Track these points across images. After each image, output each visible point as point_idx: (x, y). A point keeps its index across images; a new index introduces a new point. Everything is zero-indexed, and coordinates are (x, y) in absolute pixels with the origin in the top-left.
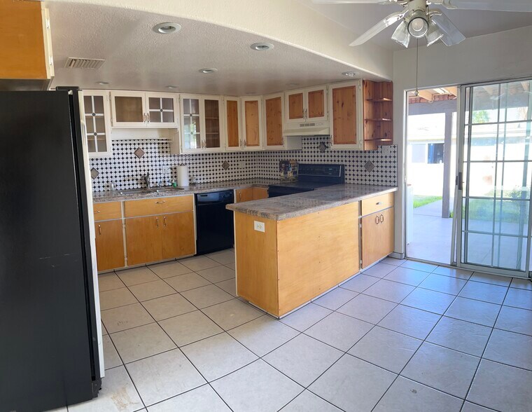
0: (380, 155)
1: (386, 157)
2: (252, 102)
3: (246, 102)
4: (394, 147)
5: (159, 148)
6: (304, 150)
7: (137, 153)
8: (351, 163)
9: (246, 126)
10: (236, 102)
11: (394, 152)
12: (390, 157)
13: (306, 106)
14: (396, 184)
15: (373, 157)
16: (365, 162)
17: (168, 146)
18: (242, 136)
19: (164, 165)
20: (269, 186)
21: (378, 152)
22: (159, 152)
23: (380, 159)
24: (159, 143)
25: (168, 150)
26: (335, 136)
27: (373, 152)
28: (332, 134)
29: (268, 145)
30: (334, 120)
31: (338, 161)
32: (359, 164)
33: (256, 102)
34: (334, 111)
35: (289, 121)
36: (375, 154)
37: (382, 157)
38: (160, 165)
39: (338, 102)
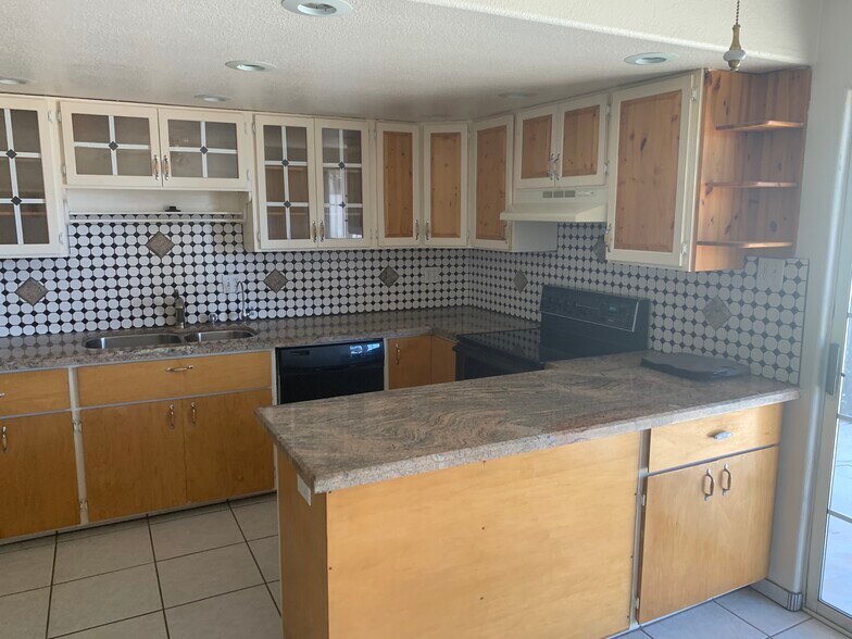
0: (749, 283)
1: (768, 292)
2: (446, 136)
3: (433, 135)
4: (799, 265)
5: (213, 234)
6: (560, 253)
7: (152, 244)
8: (670, 299)
9: (433, 190)
10: (409, 135)
11: (797, 280)
12: (782, 293)
13: (557, 148)
14: (793, 378)
15: (731, 288)
16: (706, 298)
17: (237, 229)
18: (422, 213)
19: (226, 273)
20: (458, 337)
21: (744, 275)
22: (214, 244)
23: (748, 297)
24: (213, 224)
25: (238, 238)
26: (619, 227)
27: (732, 274)
28: (612, 222)
29: (478, 237)
30: (620, 184)
31: (638, 288)
32: (690, 302)
33: (456, 135)
34: (622, 161)
35: (520, 182)
36: (737, 281)
37: (755, 290)
38: (216, 273)
39: (632, 137)
